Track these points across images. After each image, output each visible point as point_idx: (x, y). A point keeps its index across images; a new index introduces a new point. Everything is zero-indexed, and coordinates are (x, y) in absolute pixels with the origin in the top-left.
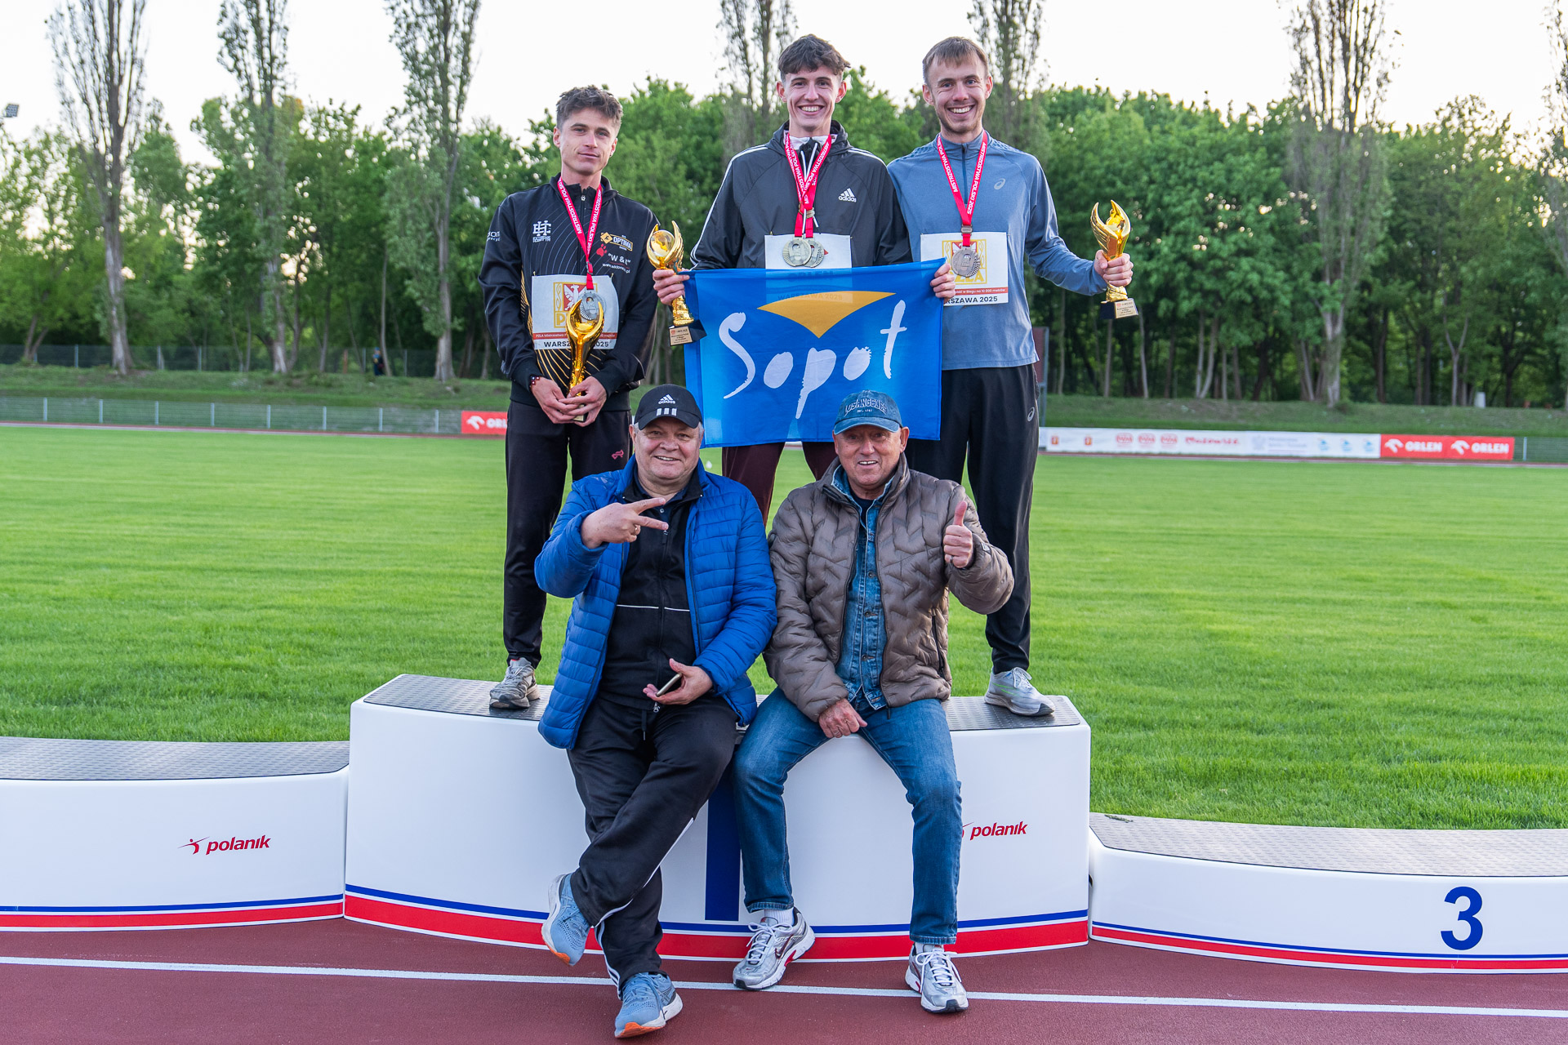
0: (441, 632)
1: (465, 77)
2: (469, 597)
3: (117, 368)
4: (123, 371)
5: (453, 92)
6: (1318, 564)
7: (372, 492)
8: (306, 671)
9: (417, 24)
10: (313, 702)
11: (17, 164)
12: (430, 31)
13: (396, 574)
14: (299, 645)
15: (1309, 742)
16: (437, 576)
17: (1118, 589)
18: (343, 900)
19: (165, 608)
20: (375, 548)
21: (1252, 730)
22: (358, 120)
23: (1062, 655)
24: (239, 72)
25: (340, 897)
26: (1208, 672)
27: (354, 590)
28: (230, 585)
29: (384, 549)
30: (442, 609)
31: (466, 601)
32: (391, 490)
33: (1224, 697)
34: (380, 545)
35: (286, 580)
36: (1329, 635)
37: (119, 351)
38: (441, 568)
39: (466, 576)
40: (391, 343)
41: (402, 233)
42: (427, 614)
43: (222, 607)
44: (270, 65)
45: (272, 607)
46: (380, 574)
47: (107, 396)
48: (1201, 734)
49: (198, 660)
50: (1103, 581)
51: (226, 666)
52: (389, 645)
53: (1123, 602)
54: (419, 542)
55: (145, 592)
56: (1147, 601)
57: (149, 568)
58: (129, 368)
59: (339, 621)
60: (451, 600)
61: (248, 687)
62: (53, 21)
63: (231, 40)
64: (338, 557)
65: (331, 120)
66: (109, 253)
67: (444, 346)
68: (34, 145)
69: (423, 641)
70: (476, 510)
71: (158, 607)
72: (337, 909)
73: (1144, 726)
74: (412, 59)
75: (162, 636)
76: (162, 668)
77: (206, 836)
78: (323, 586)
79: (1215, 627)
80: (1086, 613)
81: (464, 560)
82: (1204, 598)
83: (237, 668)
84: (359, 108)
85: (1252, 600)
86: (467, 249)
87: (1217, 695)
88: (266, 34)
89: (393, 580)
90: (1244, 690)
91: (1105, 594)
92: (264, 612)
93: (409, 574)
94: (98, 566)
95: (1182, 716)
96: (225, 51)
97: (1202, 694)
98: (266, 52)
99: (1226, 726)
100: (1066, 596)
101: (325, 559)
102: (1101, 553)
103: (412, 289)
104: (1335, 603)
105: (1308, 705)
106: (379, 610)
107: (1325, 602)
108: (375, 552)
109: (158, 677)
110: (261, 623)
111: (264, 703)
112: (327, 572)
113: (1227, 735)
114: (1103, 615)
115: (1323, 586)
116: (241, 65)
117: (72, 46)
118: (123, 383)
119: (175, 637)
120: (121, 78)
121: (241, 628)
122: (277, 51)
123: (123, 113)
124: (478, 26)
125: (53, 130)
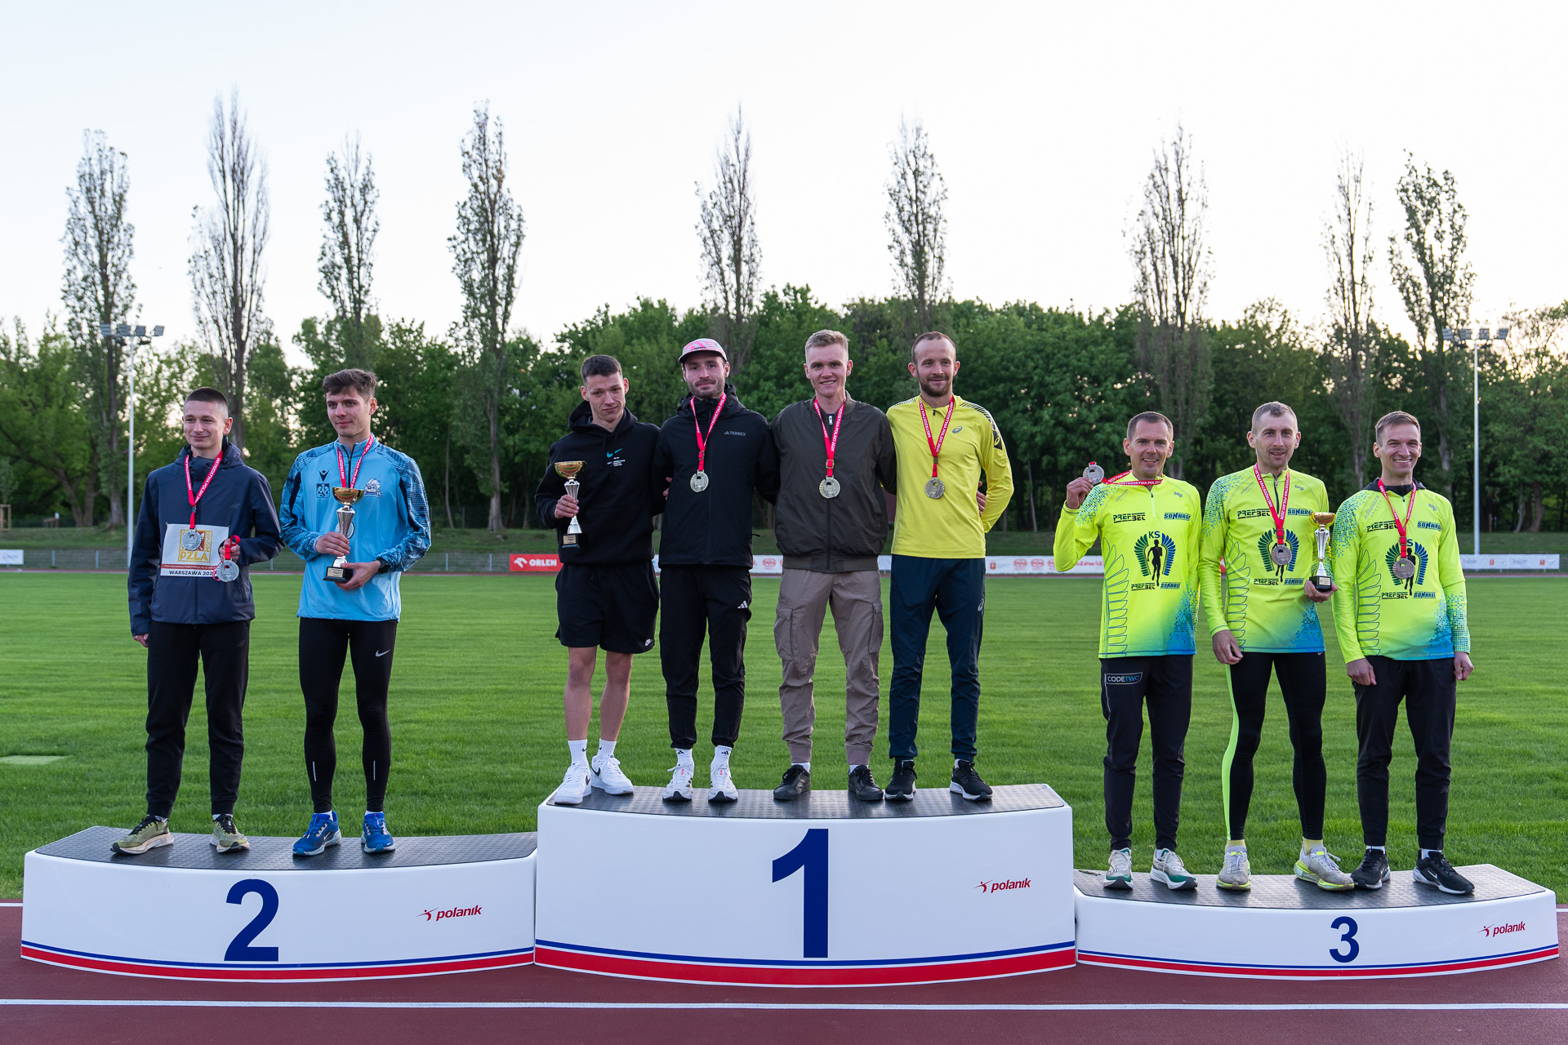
0: (543, 738)
1: (509, 298)
2: (556, 708)
5: (500, 310)
7: (458, 624)
8: (451, 773)
9: (472, 259)
10: (464, 797)
11: (159, 370)
12: (482, 265)
13: (497, 692)
14: (441, 752)
15: (1206, 806)
16: (527, 692)
17: (1041, 689)
18: (533, 951)
20: (474, 670)
22: (424, 333)
23: (1012, 743)
24: (335, 297)
25: (531, 949)
27: (469, 705)
29: (480, 671)
30: (539, 718)
31: (555, 712)
32: (472, 622)
34: (476, 667)
35: (414, 699)
36: (1204, 720)
38: (528, 686)
40: (451, 504)
41: (463, 419)
42: (529, 723)
44: (359, 292)
45: (410, 721)
46: (484, 691)
50: (1028, 682)
52: (507, 749)
53: (1047, 699)
54: (506, 665)
56: (1065, 698)
59: (465, 731)
60: (544, 712)
62: (194, 260)
63: (329, 272)
64: (448, 679)
65: (404, 333)
67: (495, 503)
68: (173, 356)
69: (532, 746)
70: (541, 636)
72: (529, 958)
73: (1083, 797)
74: (469, 287)
77: (433, 907)
78: (443, 703)
80: (1022, 709)
81: (544, 679)
84: (424, 324)
86: (511, 430)
88: (355, 269)
89: (495, 696)
91: (1032, 692)
92: (406, 726)
93: (506, 691)
94: (268, 691)
96: (324, 282)
98: (356, 283)
100: (1003, 695)
101: (439, 680)
102: (1023, 659)
103: (469, 460)
104: (1204, 695)
106: (493, 722)
108: (474, 674)
111: (428, 799)
112: (444, 692)
114: (1035, 710)
116: (336, 293)
117: (207, 281)
120: (244, 304)
122: (364, 282)
123: (245, 331)
124: (520, 260)
125: (191, 344)
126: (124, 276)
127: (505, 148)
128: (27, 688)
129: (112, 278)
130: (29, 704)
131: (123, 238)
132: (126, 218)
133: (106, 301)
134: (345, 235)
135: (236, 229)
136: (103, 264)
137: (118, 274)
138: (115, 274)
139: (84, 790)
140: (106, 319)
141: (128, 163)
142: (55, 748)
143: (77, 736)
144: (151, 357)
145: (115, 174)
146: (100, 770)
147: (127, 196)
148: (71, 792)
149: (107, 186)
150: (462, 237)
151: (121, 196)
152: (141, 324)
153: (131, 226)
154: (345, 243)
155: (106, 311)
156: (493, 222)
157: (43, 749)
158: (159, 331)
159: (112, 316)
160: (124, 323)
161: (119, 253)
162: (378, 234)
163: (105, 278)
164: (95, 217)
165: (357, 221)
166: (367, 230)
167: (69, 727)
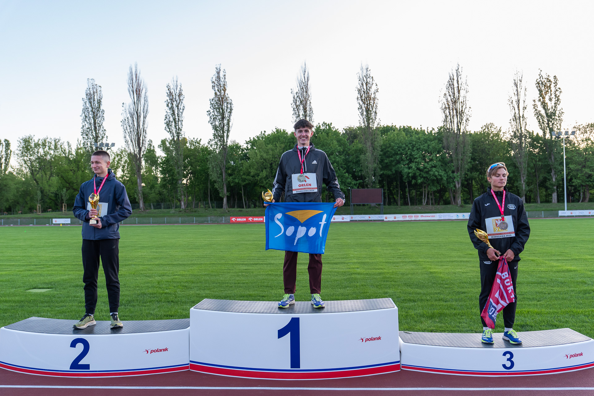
0: (221, 280)
1: (228, 131)
3: (141, 209)
4: (143, 210)
5: (225, 134)
6: (458, 250)
7: (206, 241)
8: (184, 294)
9: (216, 118)
11: (115, 158)
12: (219, 119)
13: (210, 264)
14: (183, 286)
15: (460, 304)
16: (221, 264)
17: (404, 260)
18: (189, 365)
19: (148, 276)
20: (205, 256)
21: (444, 301)
22: (201, 143)
23: (390, 280)
24: (170, 132)
25: (188, 364)
26: (430, 284)
27: (199, 269)
28: (166, 269)
29: (208, 257)
30: (222, 274)
31: (229, 271)
32: (211, 240)
33: (435, 291)
34: (206, 255)
35: (181, 267)
36: (463, 271)
37: (141, 205)
38: (223, 262)
39: (229, 264)
40: (211, 200)
41: (213, 172)
42: (218, 275)
43: (163, 275)
44: (178, 130)
45: (176, 275)
46: (206, 264)
47: (138, 217)
48: (430, 303)
49: (155, 292)
50: (400, 258)
51: (163, 293)
52: (207, 285)
53: (406, 264)
54: (217, 254)
55: (143, 272)
56: (413, 263)
57: (145, 265)
58: (144, 209)
59: (194, 278)
60: (225, 271)
61: (168, 299)
62: (123, 121)
63: (168, 124)
64: (195, 260)
65: (194, 143)
66: (138, 180)
67: (225, 200)
68: (119, 153)
70: (233, 244)
71: (146, 276)
72: (187, 368)
73: (414, 301)
74: (215, 128)
75: (146, 285)
76: (145, 294)
77: (150, 348)
78: (191, 268)
79: (431, 270)
80: (396, 268)
82: (428, 262)
83: (166, 293)
84: (201, 139)
85: (441, 262)
86: (230, 175)
87: (433, 291)
88: (177, 122)
89: (209, 266)
90: (441, 289)
91: (401, 262)
92: (174, 277)
93: (214, 264)
94: (132, 265)
95: (424, 298)
96: (167, 127)
97: (429, 291)
98: (177, 127)
99: (436, 300)
100: (390, 263)
101: (192, 260)
102: (400, 250)
103: (216, 186)
104: (464, 262)
105: (459, 293)
106: (205, 275)
107: (461, 261)
108: (205, 258)
109: (144, 297)
110: (173, 280)
111: (172, 304)
112: (192, 264)
113: (437, 303)
114: (401, 268)
115: (460, 257)
116: (171, 130)
117: (128, 128)
118: (142, 213)
119: (150, 285)
120: (141, 135)
121: (168, 282)
122: (180, 127)
123: (141, 144)
124: (232, 118)
125: (124, 149)
126: (102, 127)
127: (226, 80)
128: (50, 265)
129: (98, 127)
130: (49, 271)
131: (101, 114)
132: (102, 108)
133: (96, 135)
134: (173, 111)
135: (138, 110)
136: (95, 123)
137: (100, 126)
138: (99, 127)
139: (52, 302)
140: (96, 141)
141: (102, 89)
142: (50, 286)
143: (59, 281)
144: (112, 154)
145: (98, 93)
146: (61, 294)
147: (102, 101)
148: (47, 302)
149: (96, 97)
150: (212, 111)
151: (100, 102)
152: (108, 142)
153: (103, 111)
154: (173, 114)
155: (96, 139)
156: (223, 105)
157: (45, 287)
158: (113, 145)
159: (98, 141)
160: (102, 142)
161: (100, 119)
162: (184, 110)
163: (95, 128)
164: (92, 108)
165: (177, 106)
166: (180, 109)
167: (58, 278)
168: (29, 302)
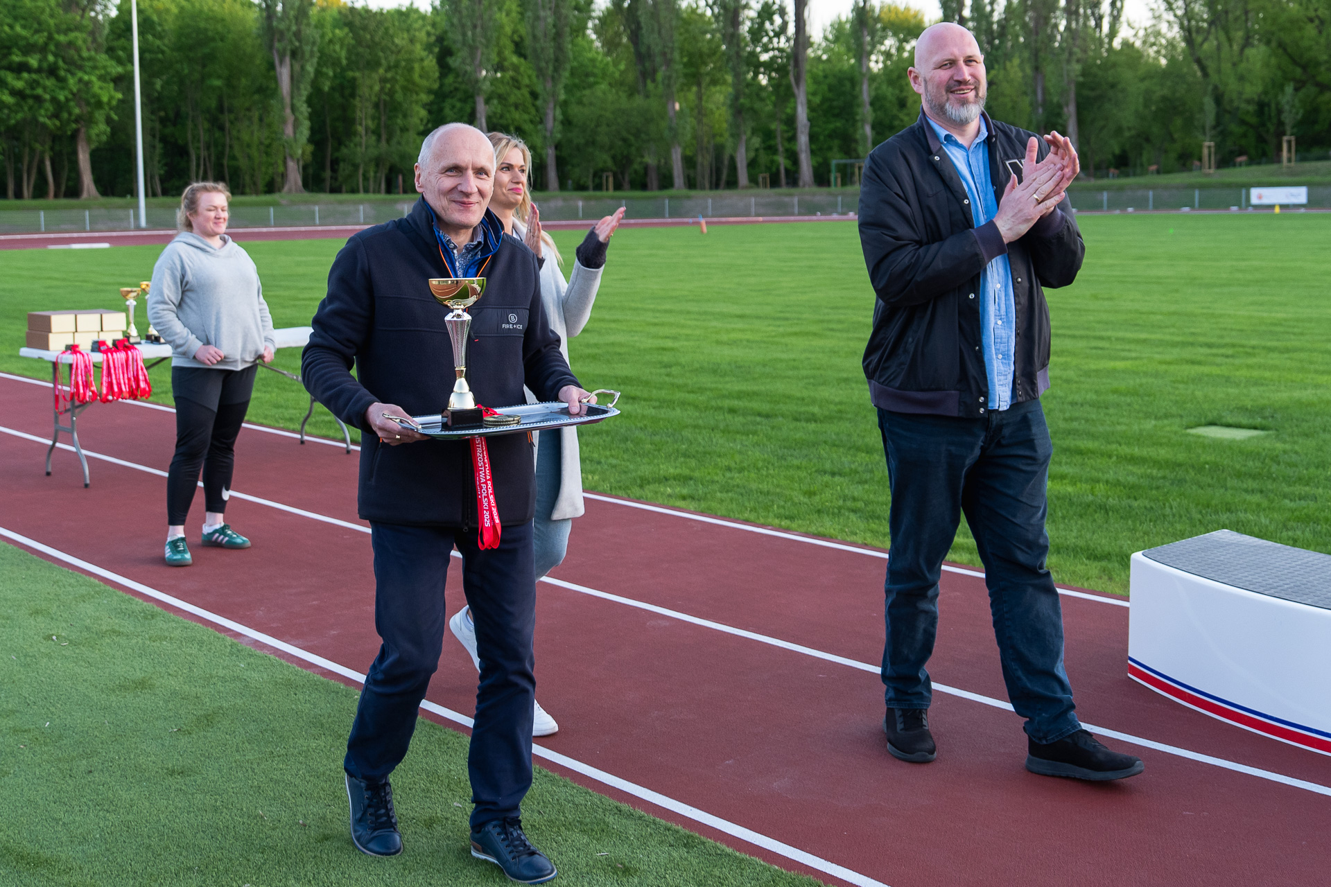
139: (1270, 476)
142: (1258, 421)
143: (1287, 408)
148: (1254, 477)
157: (1244, 421)
167: (1282, 396)
168: (1200, 469)
